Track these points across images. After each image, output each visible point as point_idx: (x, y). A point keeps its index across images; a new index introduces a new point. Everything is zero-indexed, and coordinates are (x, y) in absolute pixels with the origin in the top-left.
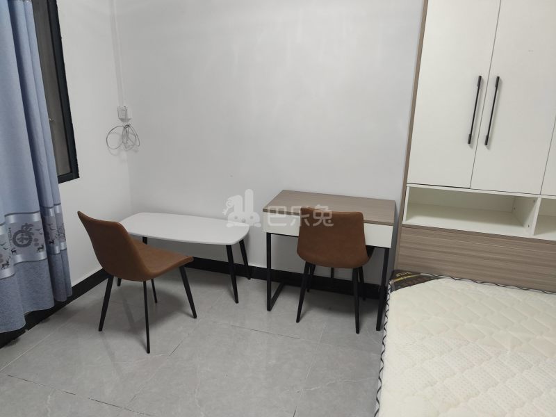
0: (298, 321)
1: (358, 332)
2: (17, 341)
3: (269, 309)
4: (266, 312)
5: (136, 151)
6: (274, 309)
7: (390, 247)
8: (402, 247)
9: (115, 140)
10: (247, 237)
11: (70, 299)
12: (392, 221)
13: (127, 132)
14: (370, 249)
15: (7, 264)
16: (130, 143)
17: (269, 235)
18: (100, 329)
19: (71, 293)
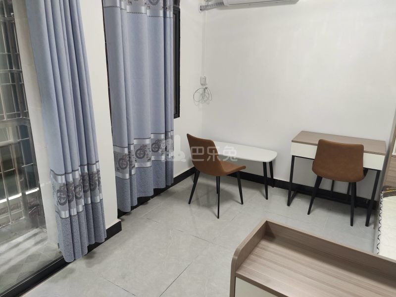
0: (309, 213)
1: (352, 225)
2: (147, 203)
3: (289, 204)
4: (287, 206)
5: (208, 104)
6: (292, 205)
7: (381, 170)
8: (390, 170)
9: (197, 95)
10: (274, 160)
11: (173, 185)
12: (385, 153)
13: (205, 92)
14: (366, 170)
15: (150, 159)
16: (206, 99)
17: (293, 157)
18: (189, 203)
19: (173, 182)
